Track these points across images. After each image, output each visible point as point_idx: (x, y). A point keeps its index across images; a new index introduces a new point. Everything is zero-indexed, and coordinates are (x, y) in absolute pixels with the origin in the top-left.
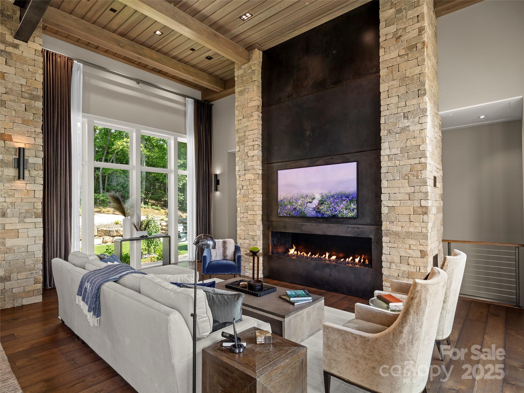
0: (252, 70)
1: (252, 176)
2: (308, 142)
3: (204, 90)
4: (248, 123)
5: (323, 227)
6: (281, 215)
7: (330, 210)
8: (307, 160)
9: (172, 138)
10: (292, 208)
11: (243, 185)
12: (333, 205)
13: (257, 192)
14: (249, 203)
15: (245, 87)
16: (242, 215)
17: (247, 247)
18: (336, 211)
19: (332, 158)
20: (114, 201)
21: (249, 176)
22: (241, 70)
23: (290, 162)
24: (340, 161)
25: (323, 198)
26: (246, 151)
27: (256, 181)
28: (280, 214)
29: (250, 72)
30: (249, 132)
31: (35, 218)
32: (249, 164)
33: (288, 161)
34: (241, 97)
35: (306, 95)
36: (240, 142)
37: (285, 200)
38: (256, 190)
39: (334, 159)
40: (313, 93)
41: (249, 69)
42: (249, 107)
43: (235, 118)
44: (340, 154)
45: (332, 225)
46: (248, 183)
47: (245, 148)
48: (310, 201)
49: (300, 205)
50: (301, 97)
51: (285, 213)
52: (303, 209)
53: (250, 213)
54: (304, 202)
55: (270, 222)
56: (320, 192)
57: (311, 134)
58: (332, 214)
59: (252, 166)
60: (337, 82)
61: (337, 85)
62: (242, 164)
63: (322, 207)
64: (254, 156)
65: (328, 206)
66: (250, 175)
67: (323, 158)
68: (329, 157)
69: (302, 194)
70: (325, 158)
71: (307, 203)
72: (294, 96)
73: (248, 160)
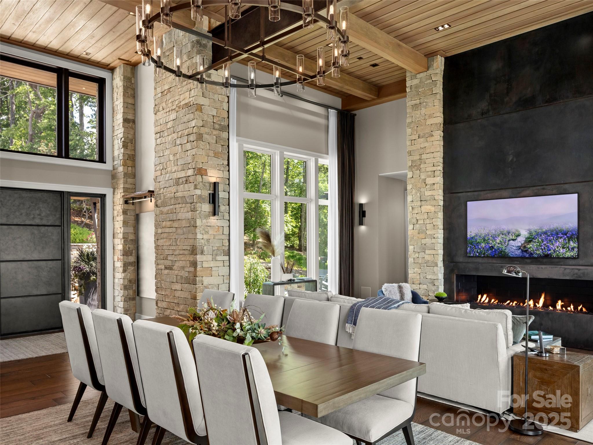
0: (433, 81)
1: (432, 209)
2: (510, 169)
3: (347, 96)
4: (426, 145)
5: (531, 268)
6: (472, 255)
7: (542, 249)
8: (510, 190)
9: (312, 160)
10: (488, 247)
11: (417, 218)
12: (545, 243)
13: (438, 228)
14: (428, 241)
15: (422, 101)
16: (417, 255)
17: (423, 293)
18: (550, 250)
19: (544, 189)
20: (265, 238)
21: (427, 208)
22: (416, 80)
23: (485, 192)
24: (554, 192)
25: (532, 234)
26: (423, 177)
27: (438, 214)
28: (470, 254)
29: (430, 83)
30: (428, 155)
31: (223, 255)
32: (428, 193)
33: (481, 191)
34: (416, 112)
35: (507, 113)
36: (414, 167)
37: (478, 237)
38: (437, 225)
39: (546, 189)
40: (518, 111)
41: (427, 79)
42: (427, 124)
43: (407, 137)
44: (555, 184)
45: (543, 266)
46: (426, 217)
47: (421, 174)
48: (514, 238)
49: (499, 244)
50: (500, 116)
51: (477, 252)
52: (504, 248)
53: (427, 252)
54: (505, 240)
55: (454, 263)
56: (527, 228)
57: (515, 160)
58: (543, 254)
59: (432, 197)
60: (552, 100)
61: (551, 104)
62: (416, 193)
63: (531, 245)
64: (434, 184)
65: (538, 244)
66: (429, 207)
67: (531, 188)
68: (539, 187)
69: (502, 230)
70: (534, 188)
71: (509, 241)
72: (491, 113)
73: (425, 188)
